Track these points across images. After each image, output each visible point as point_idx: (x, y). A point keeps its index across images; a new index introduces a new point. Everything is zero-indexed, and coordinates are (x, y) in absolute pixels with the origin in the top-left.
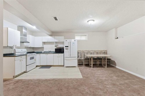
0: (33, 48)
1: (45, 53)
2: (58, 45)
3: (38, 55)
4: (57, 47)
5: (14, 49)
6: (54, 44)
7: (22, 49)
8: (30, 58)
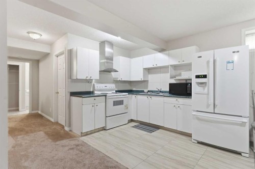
0: (130, 82)
1: (149, 93)
2: (180, 75)
3: (134, 96)
4: (177, 78)
5: (93, 83)
6: (168, 72)
7: (106, 85)
8: (114, 102)
